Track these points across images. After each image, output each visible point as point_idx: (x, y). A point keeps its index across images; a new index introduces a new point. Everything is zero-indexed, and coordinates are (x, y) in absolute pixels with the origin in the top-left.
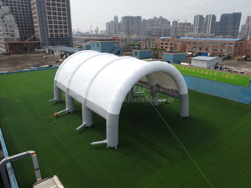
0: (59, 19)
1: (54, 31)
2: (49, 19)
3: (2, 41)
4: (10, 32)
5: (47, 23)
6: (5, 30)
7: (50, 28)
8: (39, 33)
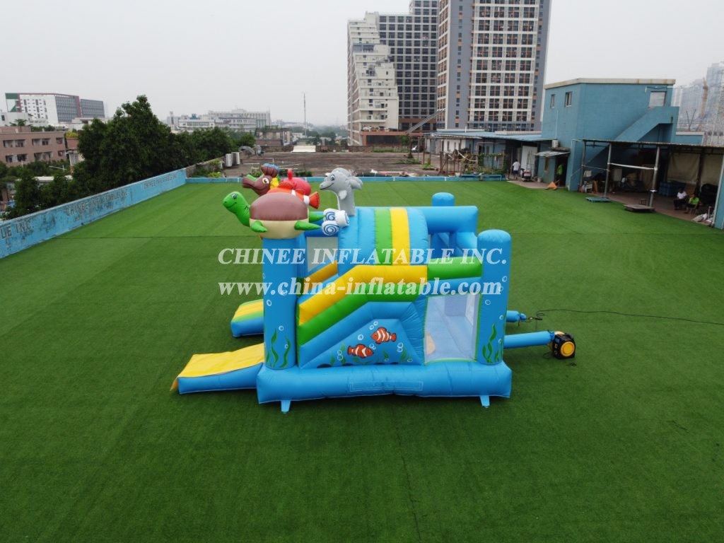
0: (507, 68)
1: (487, 104)
2: (479, 68)
3: (358, 132)
4: (377, 107)
5: (471, 82)
6: (368, 101)
7: (477, 94)
8: (446, 109)
